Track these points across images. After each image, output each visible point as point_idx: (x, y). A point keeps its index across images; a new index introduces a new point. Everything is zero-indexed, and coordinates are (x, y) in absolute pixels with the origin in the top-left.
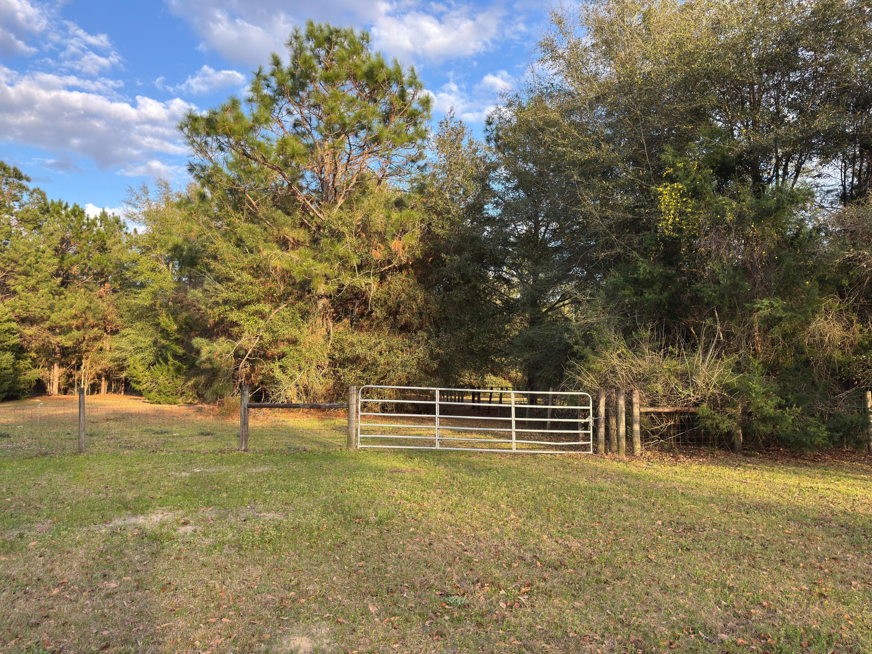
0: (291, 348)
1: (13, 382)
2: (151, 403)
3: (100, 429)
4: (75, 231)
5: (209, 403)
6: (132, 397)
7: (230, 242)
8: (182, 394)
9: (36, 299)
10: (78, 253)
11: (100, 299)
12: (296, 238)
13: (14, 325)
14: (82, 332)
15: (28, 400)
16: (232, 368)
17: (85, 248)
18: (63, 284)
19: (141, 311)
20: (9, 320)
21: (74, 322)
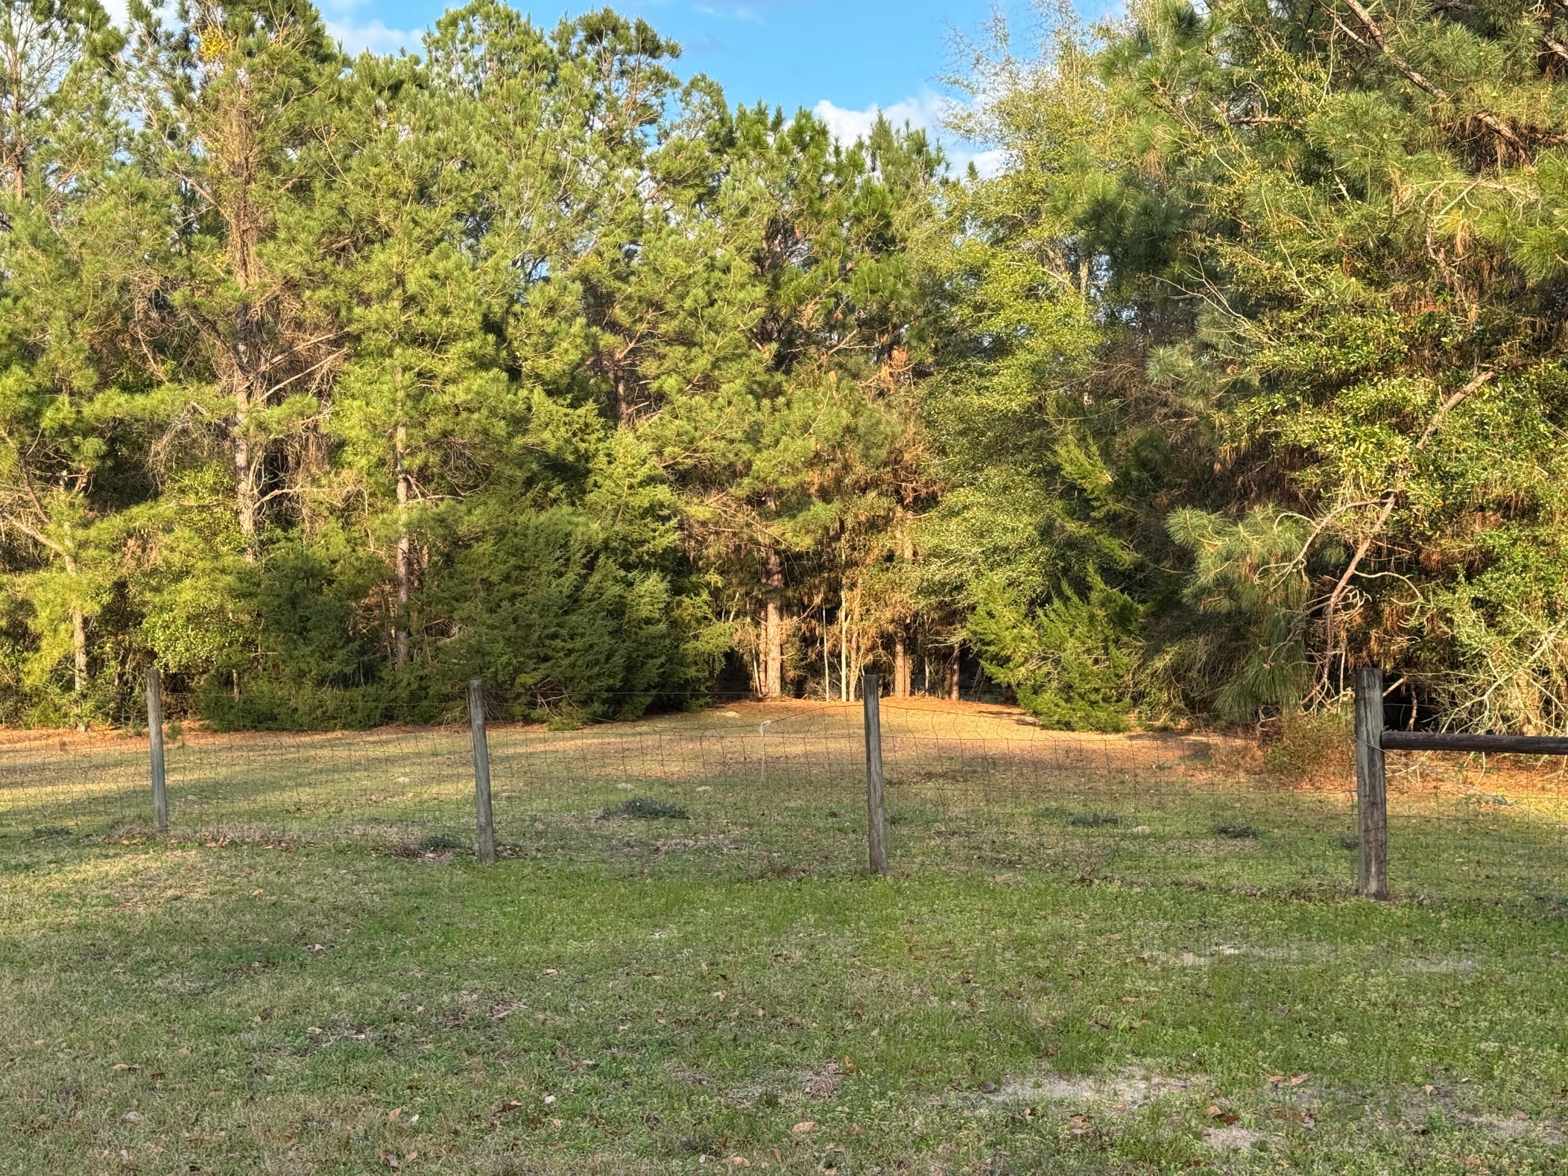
0: (1515, 532)
1: (670, 660)
2: (1044, 727)
3: (915, 803)
4: (806, 194)
5: (1228, 730)
6: (984, 707)
7: (1282, 168)
8: (1138, 698)
9: (715, 413)
10: (817, 261)
11: (880, 401)
12: (1523, 120)
13: (663, 493)
14: (837, 505)
15: (708, 712)
16: (1302, 612)
17: (833, 244)
18: (782, 362)
19: (999, 429)
20: (651, 480)
21: (814, 478)
